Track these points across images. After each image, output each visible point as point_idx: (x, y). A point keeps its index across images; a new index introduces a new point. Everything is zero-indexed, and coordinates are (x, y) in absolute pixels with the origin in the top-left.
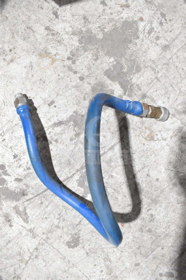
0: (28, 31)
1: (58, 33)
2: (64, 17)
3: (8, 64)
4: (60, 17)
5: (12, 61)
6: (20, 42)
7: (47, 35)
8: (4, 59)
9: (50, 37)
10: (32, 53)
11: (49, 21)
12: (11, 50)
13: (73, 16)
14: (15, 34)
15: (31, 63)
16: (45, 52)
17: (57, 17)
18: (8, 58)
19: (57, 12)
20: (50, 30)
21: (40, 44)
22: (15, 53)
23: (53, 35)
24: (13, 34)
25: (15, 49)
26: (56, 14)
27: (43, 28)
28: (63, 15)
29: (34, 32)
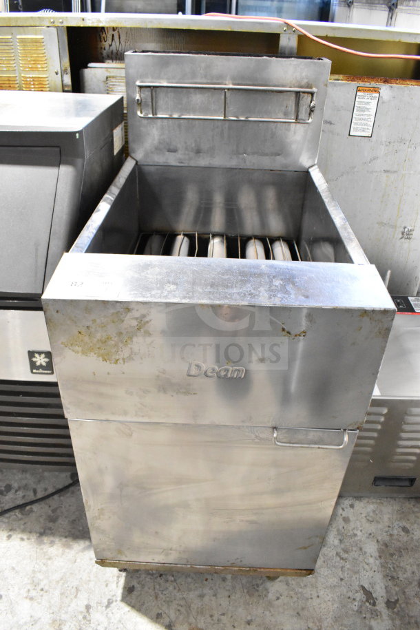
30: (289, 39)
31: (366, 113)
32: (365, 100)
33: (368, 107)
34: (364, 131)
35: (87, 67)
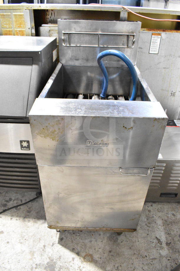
0: (39, 239)
1: (45, 251)
2: (54, 248)
3: (19, 243)
4: (53, 247)
5: (21, 243)
6: (32, 240)
7: (42, 248)
8: (20, 240)
9: (41, 250)
10: (29, 248)
11: (48, 244)
12: (25, 239)
13: (58, 251)
14: (34, 236)
15: (25, 251)
16: (33, 253)
17: (52, 246)
18: (22, 241)
19: (54, 244)
20: (44, 248)
21: (36, 248)
22: (25, 242)
23: (43, 250)
24: (33, 235)
25: (27, 240)
26: (53, 244)
27: (43, 244)
28: (55, 247)
29: (39, 242)
30: (124, 14)
31: (156, 44)
32: (155, 39)
33: (157, 41)
34: (155, 51)
35: (41, 26)
